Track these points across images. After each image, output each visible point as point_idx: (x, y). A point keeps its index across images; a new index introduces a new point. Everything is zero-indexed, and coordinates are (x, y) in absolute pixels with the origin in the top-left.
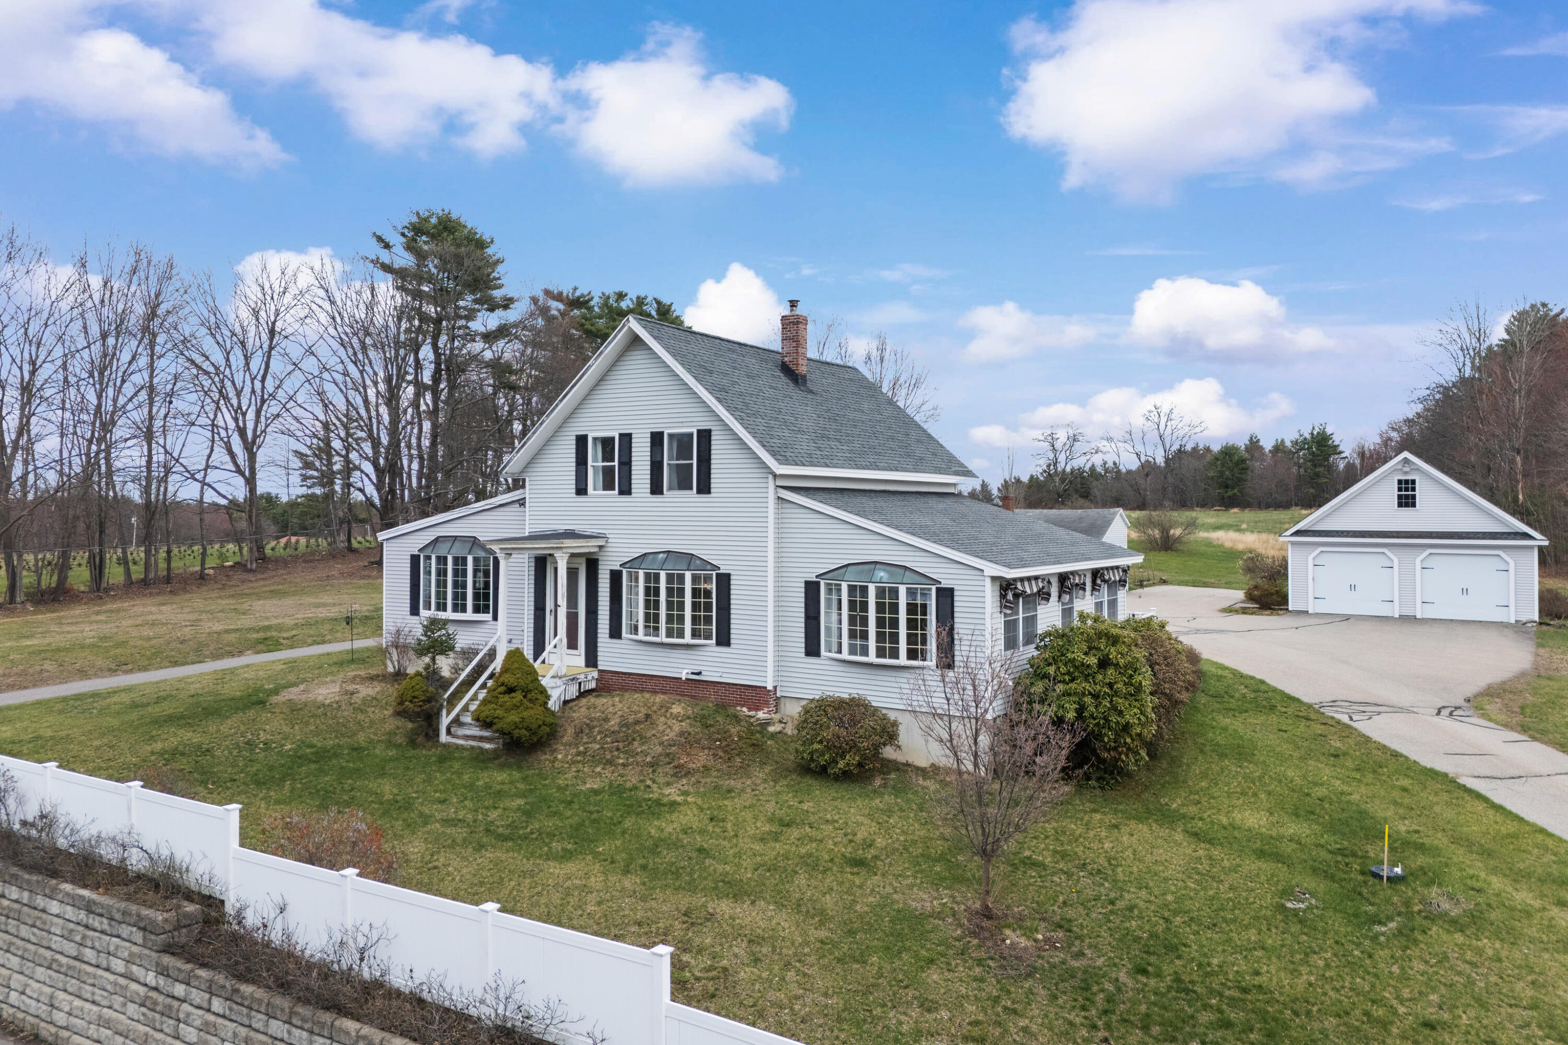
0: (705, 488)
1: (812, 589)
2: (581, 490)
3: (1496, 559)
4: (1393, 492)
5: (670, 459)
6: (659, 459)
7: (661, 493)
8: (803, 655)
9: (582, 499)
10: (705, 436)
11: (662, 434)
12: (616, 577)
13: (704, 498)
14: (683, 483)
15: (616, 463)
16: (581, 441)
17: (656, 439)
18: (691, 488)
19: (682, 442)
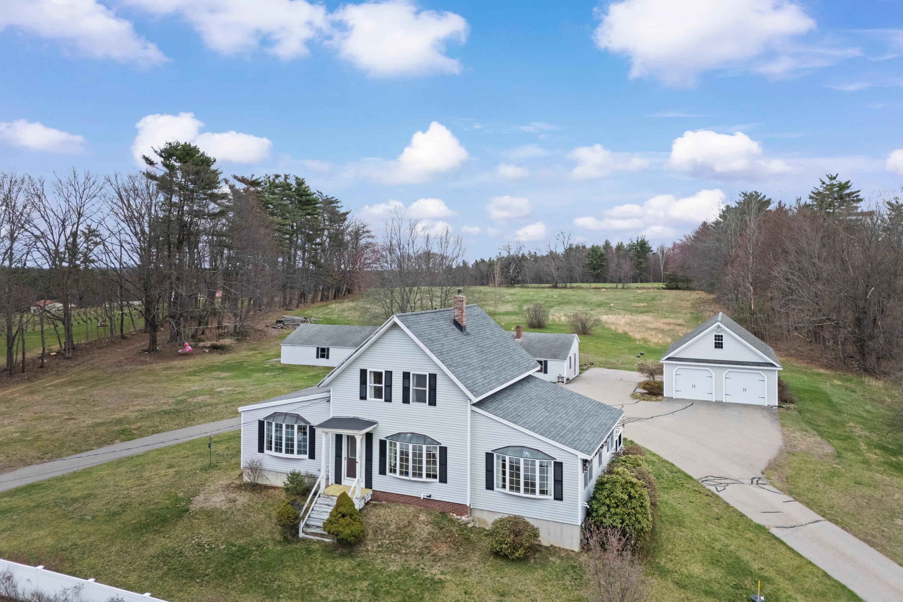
0: (433, 402)
1: (489, 457)
2: (363, 397)
3: (758, 375)
4: (712, 341)
5: (413, 386)
6: (407, 386)
7: (409, 403)
8: (485, 489)
9: (363, 401)
10: (433, 377)
11: (409, 373)
12: (383, 444)
13: (432, 407)
14: (420, 398)
15: (383, 385)
16: (363, 373)
17: (406, 376)
18: (425, 402)
19: (420, 379)
